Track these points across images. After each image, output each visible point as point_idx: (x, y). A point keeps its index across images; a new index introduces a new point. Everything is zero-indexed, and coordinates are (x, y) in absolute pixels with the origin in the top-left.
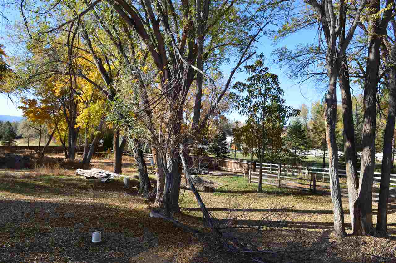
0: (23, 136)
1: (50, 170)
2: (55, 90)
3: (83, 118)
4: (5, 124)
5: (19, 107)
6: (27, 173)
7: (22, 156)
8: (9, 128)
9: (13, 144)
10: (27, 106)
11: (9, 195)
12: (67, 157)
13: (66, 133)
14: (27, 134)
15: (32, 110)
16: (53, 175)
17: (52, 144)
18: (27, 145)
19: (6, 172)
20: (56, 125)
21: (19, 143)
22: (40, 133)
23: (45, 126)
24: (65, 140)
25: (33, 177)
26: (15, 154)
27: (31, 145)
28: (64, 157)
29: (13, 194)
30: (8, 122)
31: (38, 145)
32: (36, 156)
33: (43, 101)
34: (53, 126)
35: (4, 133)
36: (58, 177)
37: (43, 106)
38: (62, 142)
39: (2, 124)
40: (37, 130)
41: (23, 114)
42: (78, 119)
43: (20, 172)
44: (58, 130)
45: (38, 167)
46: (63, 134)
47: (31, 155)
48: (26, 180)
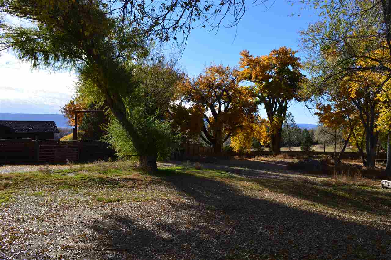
0: (319, 142)
1: (350, 178)
2: (350, 92)
3: (385, 120)
4: (303, 132)
5: (315, 114)
6: (325, 179)
7: (320, 162)
8: (307, 134)
9: (311, 149)
10: (322, 112)
11: (310, 204)
12: (365, 164)
13: (363, 138)
14: (323, 140)
15: (327, 115)
16: (354, 185)
17: (347, 150)
18: (323, 150)
19: (306, 177)
20: (352, 130)
21: (316, 148)
22: (335, 139)
23: (340, 131)
24: (362, 146)
25: (332, 186)
26: (312, 159)
27: (326, 150)
28: (362, 164)
29: (314, 203)
30: (306, 129)
31: (333, 151)
32: (332, 161)
33: (337, 106)
34: (349, 130)
35: (302, 139)
36: (360, 187)
37: (337, 110)
38: (359, 148)
39: (301, 131)
40: (332, 136)
41: (319, 120)
42: (379, 121)
43: (318, 178)
44: (354, 134)
45: (337, 174)
46: (359, 139)
47: (327, 160)
48: (326, 188)
